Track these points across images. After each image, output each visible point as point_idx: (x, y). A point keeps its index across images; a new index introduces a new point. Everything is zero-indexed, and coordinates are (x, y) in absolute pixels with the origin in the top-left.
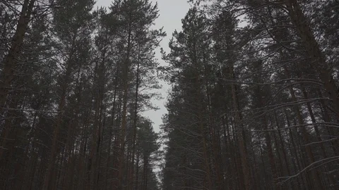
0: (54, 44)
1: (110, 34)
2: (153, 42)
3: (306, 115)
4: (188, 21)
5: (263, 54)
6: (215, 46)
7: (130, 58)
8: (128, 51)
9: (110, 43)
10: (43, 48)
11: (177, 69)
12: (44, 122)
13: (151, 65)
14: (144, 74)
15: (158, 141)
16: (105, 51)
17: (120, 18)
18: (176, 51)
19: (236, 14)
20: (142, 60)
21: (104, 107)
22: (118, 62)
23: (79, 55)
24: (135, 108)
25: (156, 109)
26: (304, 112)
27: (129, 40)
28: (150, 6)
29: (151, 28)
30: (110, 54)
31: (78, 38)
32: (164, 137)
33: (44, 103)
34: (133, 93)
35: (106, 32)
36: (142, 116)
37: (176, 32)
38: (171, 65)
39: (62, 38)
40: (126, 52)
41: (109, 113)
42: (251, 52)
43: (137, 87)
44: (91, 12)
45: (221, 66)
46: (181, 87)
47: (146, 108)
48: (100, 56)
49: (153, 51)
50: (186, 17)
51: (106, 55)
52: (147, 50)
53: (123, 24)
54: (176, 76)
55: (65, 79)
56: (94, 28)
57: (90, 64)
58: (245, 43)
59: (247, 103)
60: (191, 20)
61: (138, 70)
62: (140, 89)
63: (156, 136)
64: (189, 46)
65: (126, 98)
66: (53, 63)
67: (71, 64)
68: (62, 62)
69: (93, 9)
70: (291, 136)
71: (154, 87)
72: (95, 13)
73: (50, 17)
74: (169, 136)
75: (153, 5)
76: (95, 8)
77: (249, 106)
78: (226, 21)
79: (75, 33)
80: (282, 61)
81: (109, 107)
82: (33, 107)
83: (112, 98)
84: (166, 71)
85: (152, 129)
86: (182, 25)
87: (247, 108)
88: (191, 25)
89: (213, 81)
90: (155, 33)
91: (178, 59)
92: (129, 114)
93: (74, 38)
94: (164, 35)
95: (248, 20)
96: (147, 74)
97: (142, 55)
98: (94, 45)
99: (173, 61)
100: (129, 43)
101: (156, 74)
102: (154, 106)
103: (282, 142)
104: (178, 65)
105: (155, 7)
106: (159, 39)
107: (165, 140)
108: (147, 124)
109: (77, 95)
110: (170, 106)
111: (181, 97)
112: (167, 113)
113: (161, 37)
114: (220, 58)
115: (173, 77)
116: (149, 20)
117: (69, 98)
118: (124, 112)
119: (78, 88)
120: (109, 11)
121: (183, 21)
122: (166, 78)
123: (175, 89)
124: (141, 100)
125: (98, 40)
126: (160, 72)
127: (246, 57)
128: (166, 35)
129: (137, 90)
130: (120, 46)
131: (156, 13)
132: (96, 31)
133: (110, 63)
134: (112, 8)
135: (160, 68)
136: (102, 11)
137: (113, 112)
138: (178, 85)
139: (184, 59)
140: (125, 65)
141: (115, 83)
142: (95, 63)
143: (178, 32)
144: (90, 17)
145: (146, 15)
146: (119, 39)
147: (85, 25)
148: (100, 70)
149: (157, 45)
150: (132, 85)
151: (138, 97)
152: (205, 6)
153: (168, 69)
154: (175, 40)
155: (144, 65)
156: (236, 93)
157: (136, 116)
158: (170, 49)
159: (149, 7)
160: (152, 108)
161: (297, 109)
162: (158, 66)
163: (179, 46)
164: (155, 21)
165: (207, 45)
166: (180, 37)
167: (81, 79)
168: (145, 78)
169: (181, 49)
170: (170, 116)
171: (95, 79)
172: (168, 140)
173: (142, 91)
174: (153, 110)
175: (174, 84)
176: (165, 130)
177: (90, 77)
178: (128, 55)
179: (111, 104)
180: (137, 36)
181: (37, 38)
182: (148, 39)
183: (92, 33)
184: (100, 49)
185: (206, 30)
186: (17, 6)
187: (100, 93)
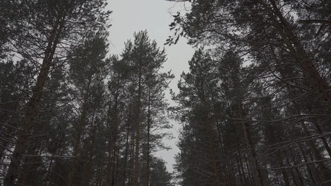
0: (70, 90)
1: (122, 78)
2: (162, 84)
3: (322, 149)
4: (194, 62)
5: (271, 90)
6: (222, 85)
7: (142, 100)
8: (140, 93)
9: (121, 87)
10: (61, 95)
11: (187, 109)
12: (60, 166)
13: (161, 105)
14: (155, 114)
15: (172, 181)
16: (117, 95)
17: (131, 63)
18: (185, 92)
19: (240, 54)
20: (152, 101)
21: (117, 149)
22: (130, 105)
23: (93, 99)
24: (147, 148)
25: (168, 149)
26: (320, 146)
27: (140, 83)
28: (158, 51)
29: (160, 71)
30: (122, 97)
31: (92, 84)
32: (178, 177)
33: (60, 146)
34: (144, 134)
35: (119, 77)
36: (155, 156)
37: (184, 74)
38: (181, 105)
39: (77, 85)
40: (137, 94)
41: (122, 154)
42: (258, 89)
43: (149, 128)
44: (104, 60)
45: (230, 103)
46: (191, 126)
47: (158, 148)
48: (112, 98)
49: (163, 93)
50: (193, 59)
51: (118, 98)
52: (157, 91)
53: (134, 69)
54: (187, 115)
55: (81, 122)
56: (107, 74)
57: (104, 107)
58: (251, 81)
59: (258, 139)
60: (197, 61)
61: (149, 111)
62: (151, 129)
63: (169, 177)
64: (197, 86)
65: (138, 139)
66: (69, 109)
67: (86, 108)
68: (78, 106)
69: (106, 57)
70: (310, 172)
71: (166, 127)
72: (108, 61)
73: (67, 66)
74: (183, 176)
75: (161, 50)
76: (108, 56)
77: (262, 142)
78: (231, 61)
79: (90, 80)
80: (291, 95)
81: (121, 148)
82: (50, 151)
83: (125, 139)
84: (176, 111)
85: (165, 169)
86: (189, 66)
87: (260, 144)
88: (198, 66)
89: (224, 118)
90: (164, 76)
91: (187, 98)
92: (141, 154)
93: (89, 84)
94: (172, 77)
95: (251, 60)
96: (158, 115)
97: (153, 97)
98: (107, 90)
99: (183, 101)
100: (139, 86)
101: (166, 114)
102: (165, 146)
103: (301, 178)
104: (187, 104)
105: (163, 51)
106: (168, 81)
107: (179, 180)
108: (161, 164)
109: (92, 138)
110: (181, 145)
111: (192, 136)
112: (180, 151)
113: (170, 80)
114: (229, 95)
115: (183, 117)
116: (158, 64)
117: (84, 141)
118: (138, 154)
119: (93, 131)
120: (120, 58)
121: (190, 63)
122: (177, 118)
123: (186, 128)
124: (153, 140)
125: (111, 85)
126: (170, 112)
127: (254, 95)
128: (174, 77)
129: (149, 130)
130: (131, 89)
131: (164, 57)
132: (109, 76)
133: (123, 104)
134: (123, 55)
135: (170, 109)
136: (114, 58)
137: (126, 153)
138: (188, 124)
139: (193, 98)
140: (137, 106)
141: (128, 124)
142: (108, 106)
143: (186, 73)
144: (103, 64)
145: (155, 60)
146: (130, 83)
147: (99, 72)
148: (113, 112)
149: (166, 87)
150: (144, 126)
151: (149, 138)
152: (210, 50)
153: (178, 109)
154: (183, 81)
155: (154, 106)
156: (247, 130)
157: (149, 156)
158: (179, 90)
159: (157, 52)
160: (164, 148)
161: (312, 143)
162: (168, 107)
163: (187, 86)
164: (163, 64)
165: (214, 84)
166: (188, 78)
167: (95, 122)
168: (156, 119)
169: (189, 89)
170: (182, 155)
171: (109, 121)
172: (182, 180)
173: (154, 131)
174: (165, 150)
175: (185, 123)
176: (179, 170)
177: (103, 120)
178: (139, 97)
179: (124, 146)
180: (147, 79)
181: (56, 85)
182: (158, 82)
183: (105, 78)
184: (113, 93)
185: (213, 70)
186: (38, 59)
187: (113, 135)
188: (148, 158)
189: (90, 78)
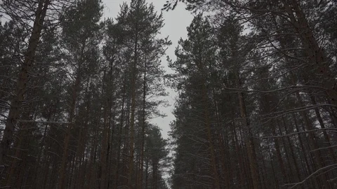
0: (63, 55)
1: (118, 43)
2: (159, 50)
3: (314, 119)
4: (193, 28)
5: (269, 60)
6: (221, 53)
7: (138, 67)
8: (136, 60)
9: (116, 52)
10: (54, 59)
11: (184, 77)
12: (56, 130)
13: (157, 72)
14: (151, 82)
15: (166, 147)
16: (113, 60)
17: (127, 28)
18: (182, 58)
19: (240, 22)
20: (148, 68)
21: (113, 115)
22: (126, 72)
23: (88, 64)
24: (143, 115)
25: (163, 116)
26: (313, 116)
27: (136, 49)
28: (155, 15)
29: (157, 37)
30: (118, 63)
31: (86, 49)
32: (172, 143)
33: (55, 112)
34: (140, 101)
35: (114, 42)
36: (150, 123)
37: (181, 40)
38: (178, 72)
39: (71, 50)
40: (133, 61)
41: (117, 120)
42: (256, 58)
43: (145, 95)
44: (98, 23)
45: (227, 72)
46: (188, 94)
47: (153, 115)
48: (108, 65)
49: (159, 60)
50: (192, 25)
51: (114, 64)
52: (153, 58)
53: (130, 34)
54: (183, 83)
55: (76, 87)
56: (102, 38)
57: (99, 73)
58: (249, 50)
59: (254, 108)
60: (196, 27)
61: (145, 78)
62: (147, 97)
63: (164, 143)
64: (194, 53)
65: (134, 106)
66: (64, 73)
67: (80, 74)
68: (72, 72)
69: (100, 21)
70: (301, 141)
71: (162, 94)
72: (102, 24)
73: (60, 29)
74: (177, 142)
75: (158, 14)
76: (102, 19)
77: (257, 111)
78: (230, 28)
79: (84, 45)
80: (289, 65)
81: (117, 114)
82: (44, 116)
83: (121, 106)
84: (172, 79)
85: (160, 135)
86: (188, 32)
87: (254, 113)
88: (196, 32)
89: (219, 87)
90: (161, 42)
91: (184, 66)
92: (137, 121)
93: (83, 48)
94: (169, 43)
95: (251, 28)
96: (153, 82)
97: (149, 63)
98: (102, 55)
99: (179, 69)
100: (135, 52)
101: (162, 82)
102: (161, 113)
103: (291, 146)
104: (184, 72)
105: (161, 16)
106: (164, 48)
107: (173, 146)
108: (156, 131)
109: (87, 104)
110: (177, 113)
111: (188, 104)
112: (175, 119)
113: (167, 46)
114: (226, 64)
115: (180, 85)
116: (155, 30)
117: (78, 106)
118: (133, 120)
119: (88, 96)
120: (116, 22)
121: (189, 29)
122: (173, 86)
123: (182, 96)
124: (149, 107)
125: (106, 49)
126: (166, 79)
127: (252, 64)
128: (171, 44)
129: (144, 97)
130: (127, 55)
131: (161, 22)
132: (104, 41)
133: (118, 70)
134: (119, 19)
135: (166, 76)
136: (109, 22)
137: (121, 119)
138: (184, 92)
139: (190, 66)
140: (133, 72)
141: (123, 91)
142: (103, 72)
143: (184, 40)
144: (97, 28)
145: (152, 24)
146: (126, 48)
147: (93, 36)
148: (109, 78)
149: (163, 53)
150: (140, 93)
151: (144, 104)
152: (209, 17)
153: (175, 76)
154: (181, 47)
155: (150, 73)
156: (243, 99)
157: (144, 123)
158: (176, 57)
159: (154, 17)
160: (160, 115)
161: (305, 114)
162: (165, 74)
163: (184, 54)
164: (161, 30)
165: (212, 52)
166: (186, 45)
167: (90, 88)
168: (152, 86)
169: (186, 57)
170: (178, 123)
171: (104, 87)
172: (176, 146)
173: (149, 98)
174: (161, 117)
175: (181, 91)
176: (174, 137)
177: (98, 86)
178: (135, 63)
179: (119, 112)
180: (143, 45)
181: (49, 49)
182: (154, 48)
183: (99, 43)
184: (108, 59)
185: (211, 37)
186: (28, 21)
187: (109, 102)
188: (143, 125)
189: (84, 42)
